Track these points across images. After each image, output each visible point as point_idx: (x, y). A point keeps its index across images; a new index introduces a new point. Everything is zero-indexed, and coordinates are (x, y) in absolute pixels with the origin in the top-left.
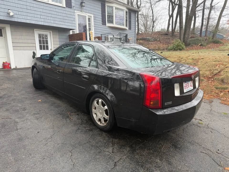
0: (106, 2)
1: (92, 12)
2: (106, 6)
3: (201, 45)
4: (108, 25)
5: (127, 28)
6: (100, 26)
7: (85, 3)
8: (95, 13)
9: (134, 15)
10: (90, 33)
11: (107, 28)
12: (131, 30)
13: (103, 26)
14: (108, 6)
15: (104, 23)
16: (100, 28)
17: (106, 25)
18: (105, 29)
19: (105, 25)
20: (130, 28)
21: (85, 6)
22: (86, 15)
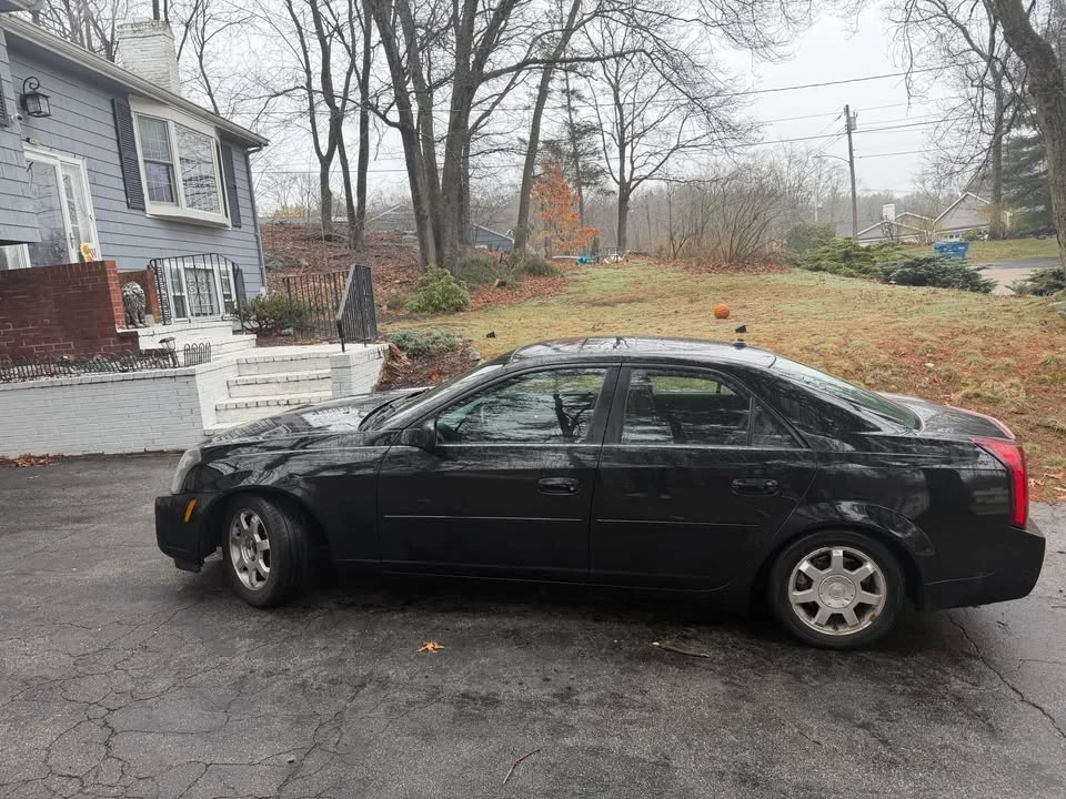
0: (130, 96)
1: (79, 147)
2: (133, 115)
3: (502, 284)
4: (153, 208)
5: (228, 222)
6: (120, 218)
7: (47, 97)
8: (90, 151)
9: (243, 159)
10: (83, 254)
11: (151, 223)
12: (242, 229)
13: (134, 217)
14: (142, 118)
15: (134, 200)
16: (120, 228)
17: (144, 210)
18: (145, 231)
19: (140, 212)
20: (237, 223)
21: (46, 115)
22: (52, 161)
